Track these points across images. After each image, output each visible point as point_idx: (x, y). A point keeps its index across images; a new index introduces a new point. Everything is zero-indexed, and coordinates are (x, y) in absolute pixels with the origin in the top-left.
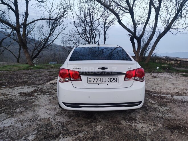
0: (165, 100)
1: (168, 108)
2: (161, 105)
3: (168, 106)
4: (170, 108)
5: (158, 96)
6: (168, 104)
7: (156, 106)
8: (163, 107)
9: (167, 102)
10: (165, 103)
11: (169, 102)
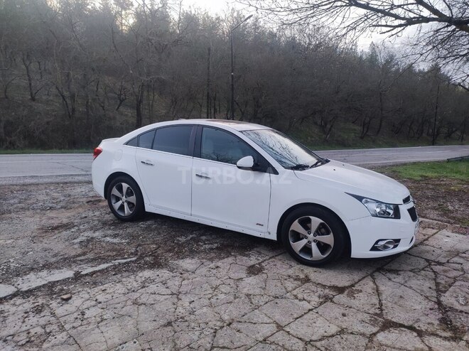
0: (90, 256)
1: (75, 241)
2: (90, 240)
3: (76, 246)
4: (74, 244)
5: (112, 259)
6: (80, 251)
7: (97, 234)
8: (84, 238)
9: (84, 254)
10: (86, 250)
11: (79, 255)
